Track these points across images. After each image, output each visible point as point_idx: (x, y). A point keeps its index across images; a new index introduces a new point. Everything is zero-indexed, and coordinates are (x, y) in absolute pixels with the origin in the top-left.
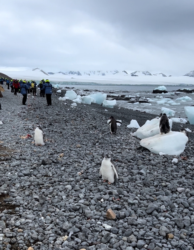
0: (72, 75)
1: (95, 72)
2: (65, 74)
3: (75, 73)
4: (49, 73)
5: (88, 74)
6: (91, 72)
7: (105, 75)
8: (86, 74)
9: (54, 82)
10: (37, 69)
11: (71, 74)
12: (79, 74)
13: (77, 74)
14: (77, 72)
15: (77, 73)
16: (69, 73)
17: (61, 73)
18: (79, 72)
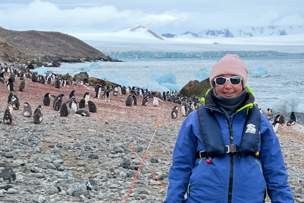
0: (213, 36)
1: (263, 28)
2: (198, 37)
3: (220, 33)
4: (163, 35)
5: (247, 34)
6: (254, 29)
7: (286, 34)
8: (243, 33)
9: (182, 54)
10: (140, 27)
11: (211, 34)
12: (228, 34)
13: (224, 35)
14: (223, 31)
15: (224, 33)
16: (207, 33)
17: (189, 35)
18: (228, 30)
